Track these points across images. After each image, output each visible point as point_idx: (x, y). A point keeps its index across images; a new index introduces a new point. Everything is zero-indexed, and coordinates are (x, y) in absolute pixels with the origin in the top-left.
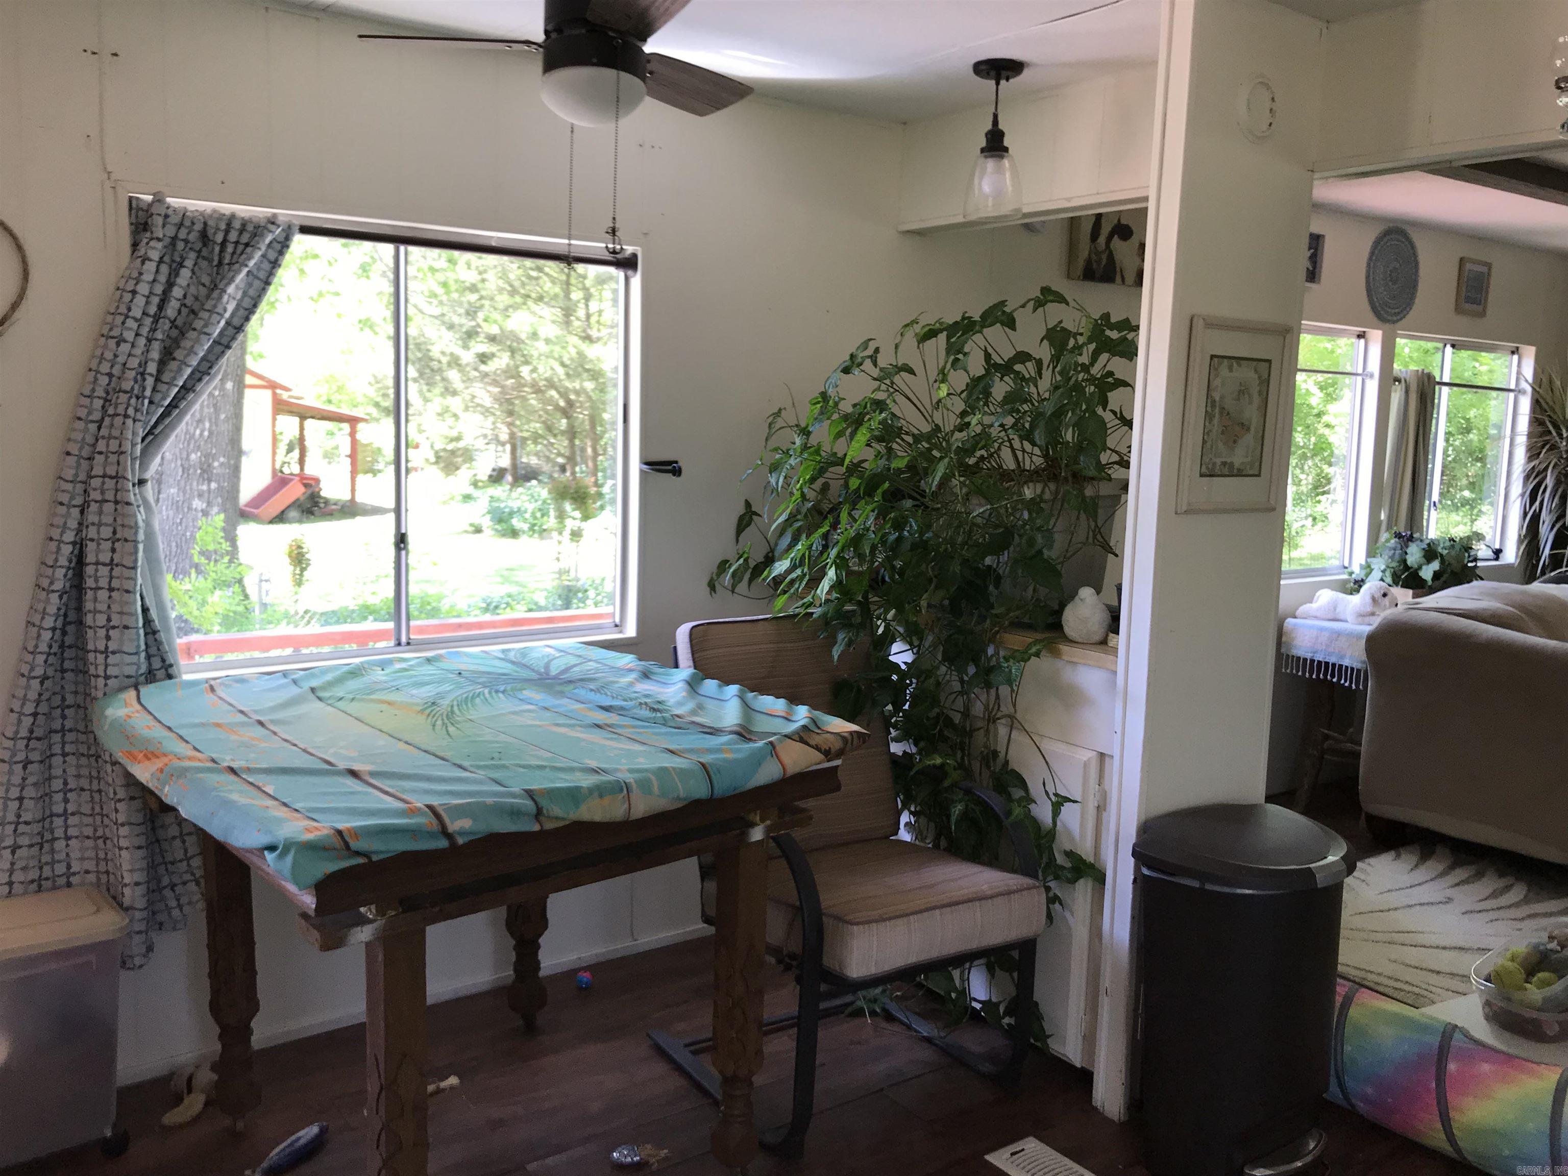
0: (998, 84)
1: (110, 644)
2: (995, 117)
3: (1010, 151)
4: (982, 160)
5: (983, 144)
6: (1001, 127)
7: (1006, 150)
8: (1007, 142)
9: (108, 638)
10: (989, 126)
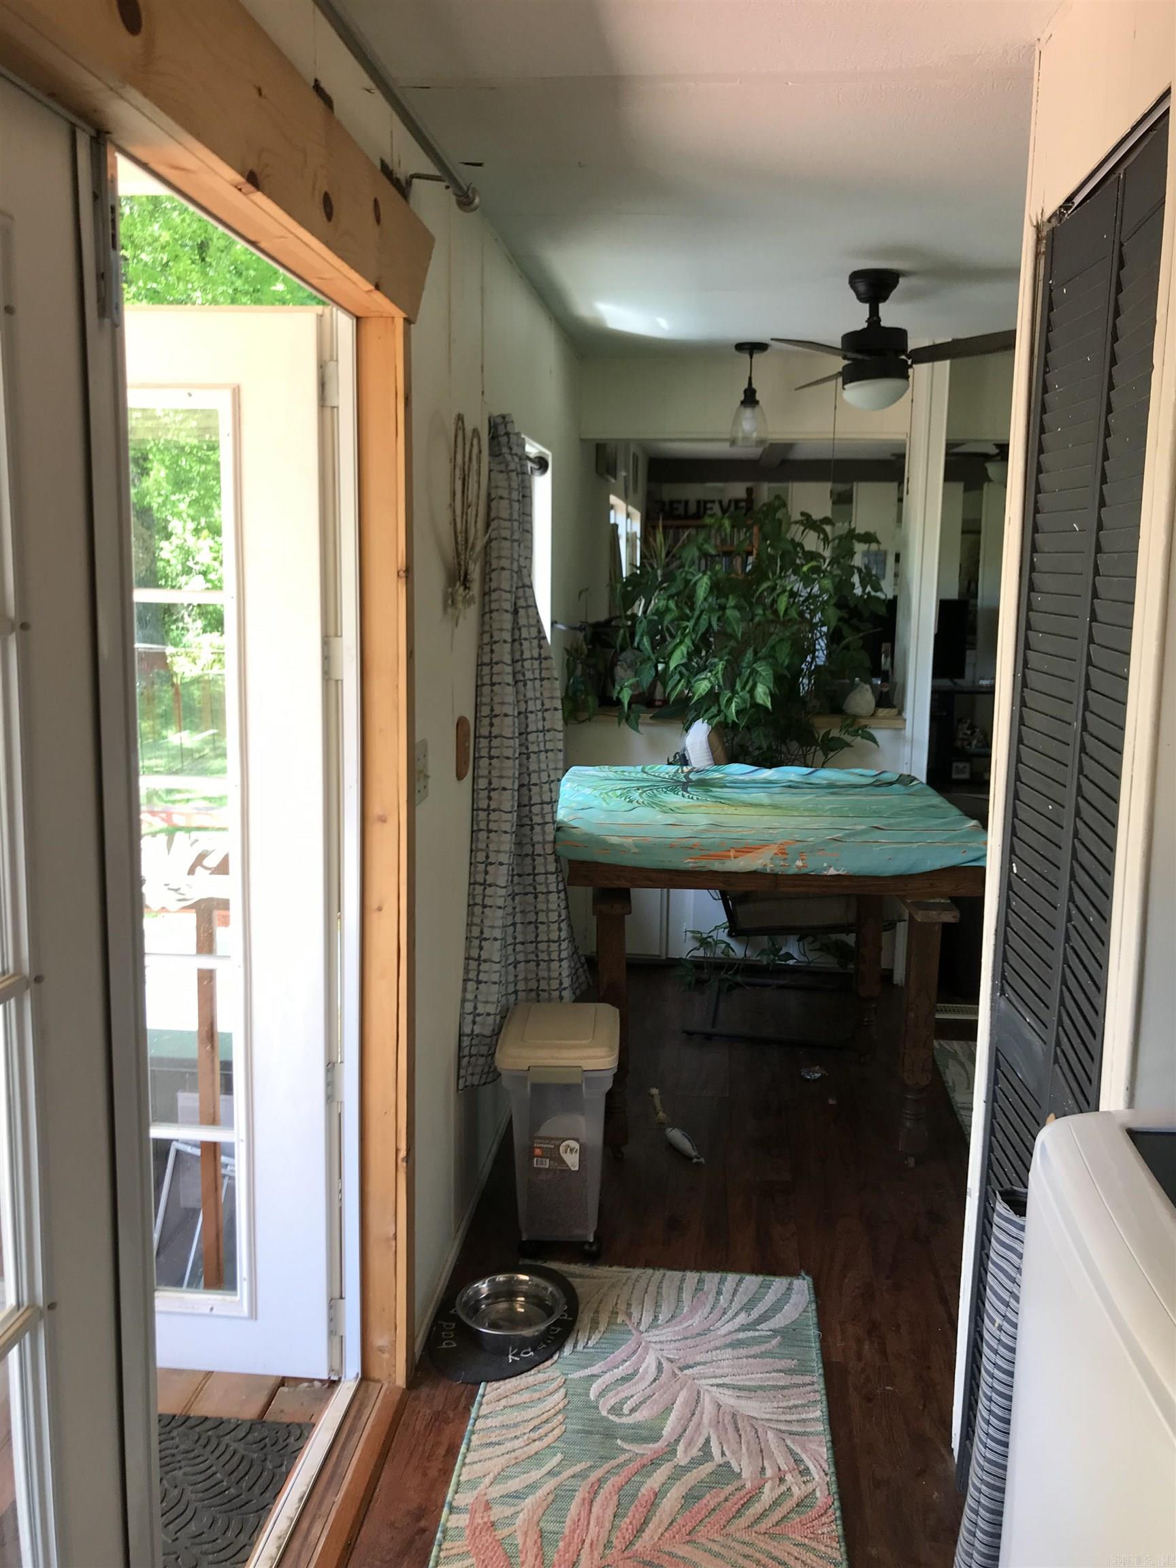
0: (751, 357)
1: (491, 803)
2: (750, 379)
3: (761, 403)
4: (742, 409)
5: (742, 397)
6: (754, 386)
7: (757, 402)
8: (758, 397)
9: (490, 798)
10: (746, 386)
